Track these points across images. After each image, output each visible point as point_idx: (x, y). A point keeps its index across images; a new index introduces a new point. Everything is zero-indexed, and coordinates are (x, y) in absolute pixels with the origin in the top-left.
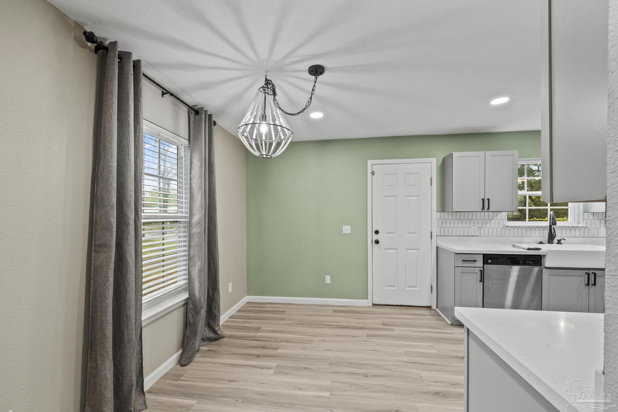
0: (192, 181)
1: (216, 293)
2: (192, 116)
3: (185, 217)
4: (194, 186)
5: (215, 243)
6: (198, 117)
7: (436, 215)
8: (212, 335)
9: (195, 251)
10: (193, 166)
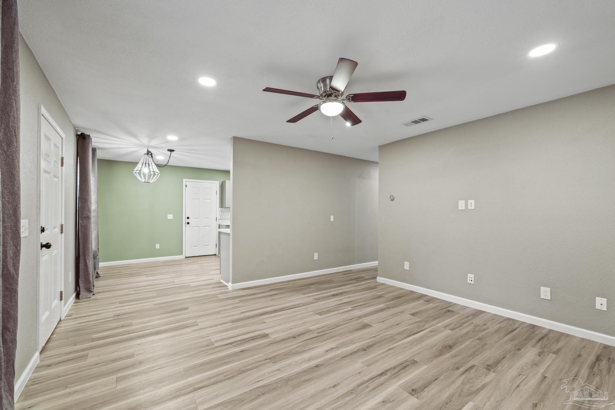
7: (219, 209)
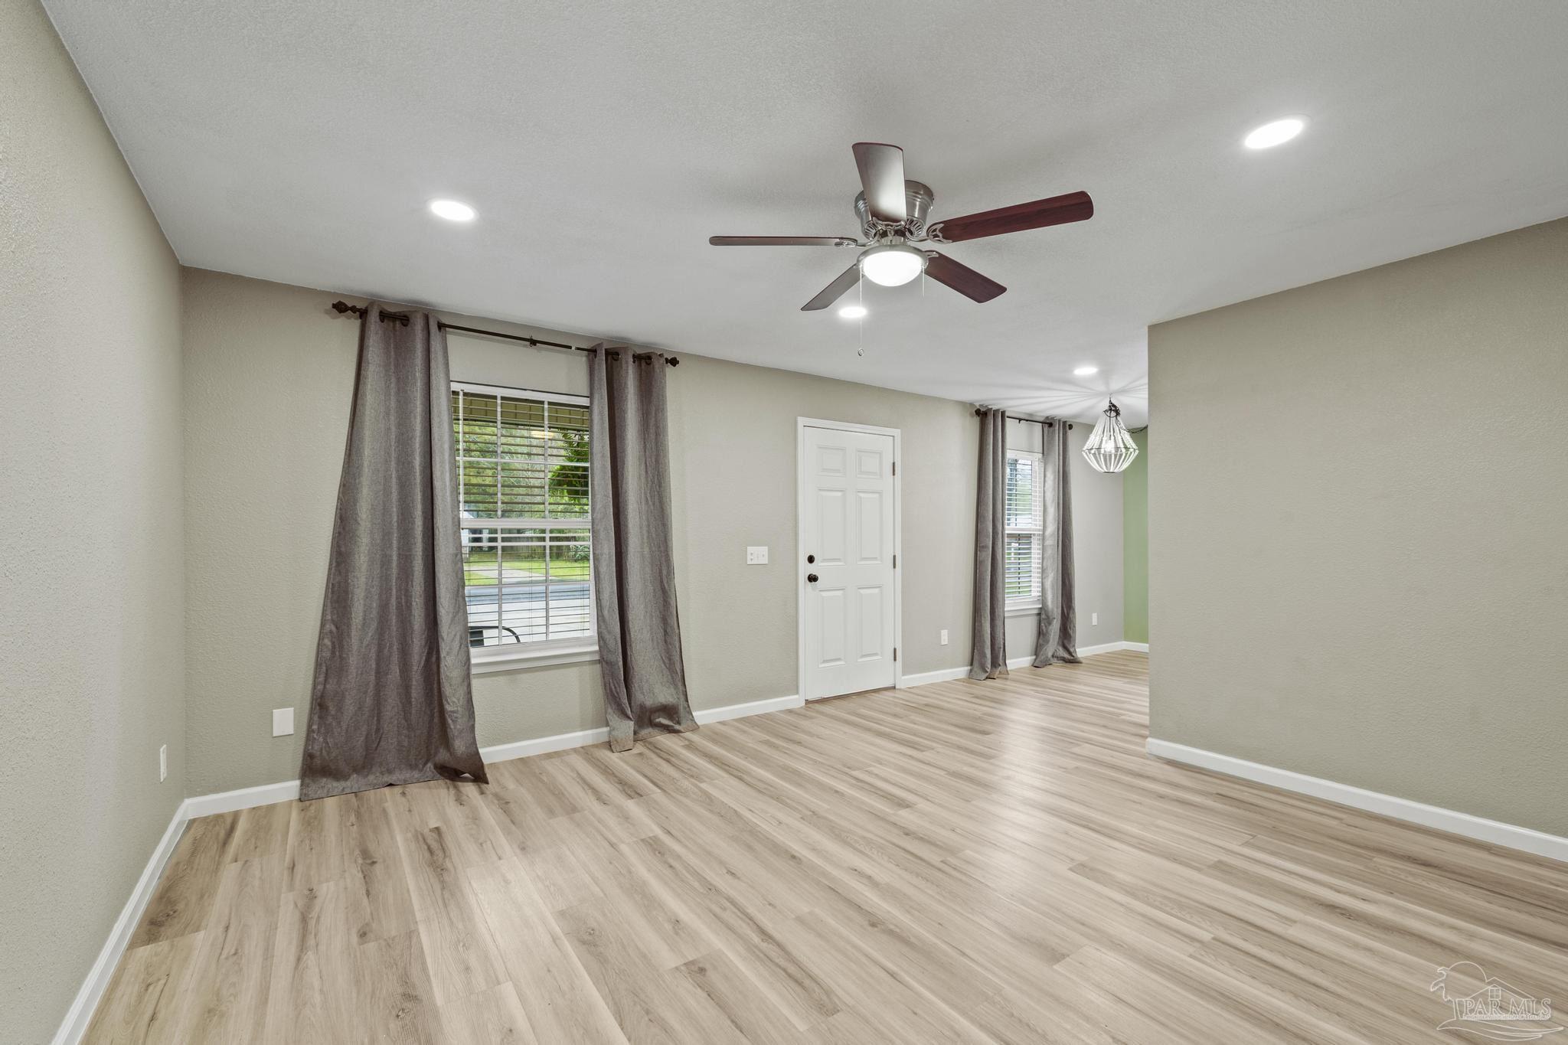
0: (1046, 495)
1: (1071, 612)
2: (1046, 429)
3: (1039, 530)
4: (1047, 499)
5: (1070, 558)
6: (1051, 429)
8: (1066, 656)
9: (1049, 563)
10: (1047, 479)
